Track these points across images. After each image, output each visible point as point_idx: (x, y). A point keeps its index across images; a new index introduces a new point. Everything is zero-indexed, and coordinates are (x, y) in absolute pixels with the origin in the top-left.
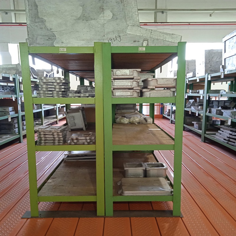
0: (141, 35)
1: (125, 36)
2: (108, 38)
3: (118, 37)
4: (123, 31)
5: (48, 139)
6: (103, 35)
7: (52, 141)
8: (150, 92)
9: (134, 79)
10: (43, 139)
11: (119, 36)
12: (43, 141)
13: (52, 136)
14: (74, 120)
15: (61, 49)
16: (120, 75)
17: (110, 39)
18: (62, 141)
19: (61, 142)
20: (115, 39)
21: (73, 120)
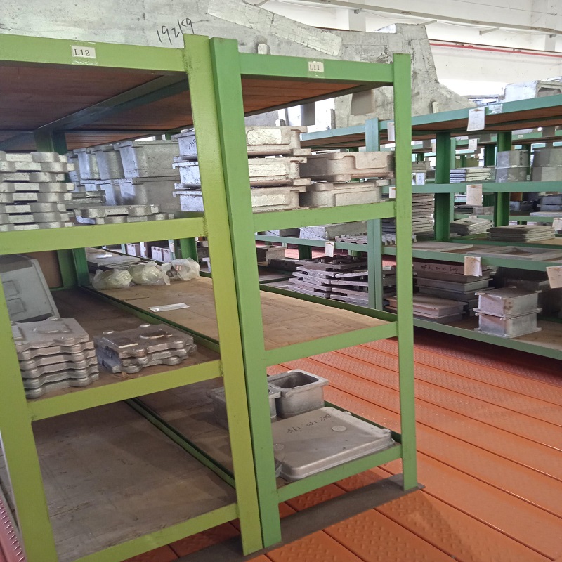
0: (248, 25)
1: (206, 23)
2: (155, 25)
3: (185, 23)
4: (197, 8)
5: (47, 370)
6: (141, 14)
7: (65, 375)
8: (334, 192)
9: (294, 154)
10: (35, 372)
11: (189, 22)
12: (35, 382)
13: (62, 357)
14: (18, 292)
15: (79, 48)
16: (257, 143)
17: (164, 31)
18: (95, 369)
19: (93, 371)
20: (178, 30)
21: (16, 292)
